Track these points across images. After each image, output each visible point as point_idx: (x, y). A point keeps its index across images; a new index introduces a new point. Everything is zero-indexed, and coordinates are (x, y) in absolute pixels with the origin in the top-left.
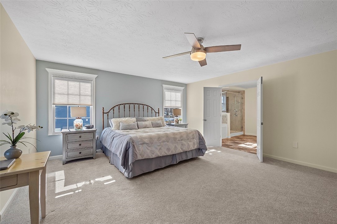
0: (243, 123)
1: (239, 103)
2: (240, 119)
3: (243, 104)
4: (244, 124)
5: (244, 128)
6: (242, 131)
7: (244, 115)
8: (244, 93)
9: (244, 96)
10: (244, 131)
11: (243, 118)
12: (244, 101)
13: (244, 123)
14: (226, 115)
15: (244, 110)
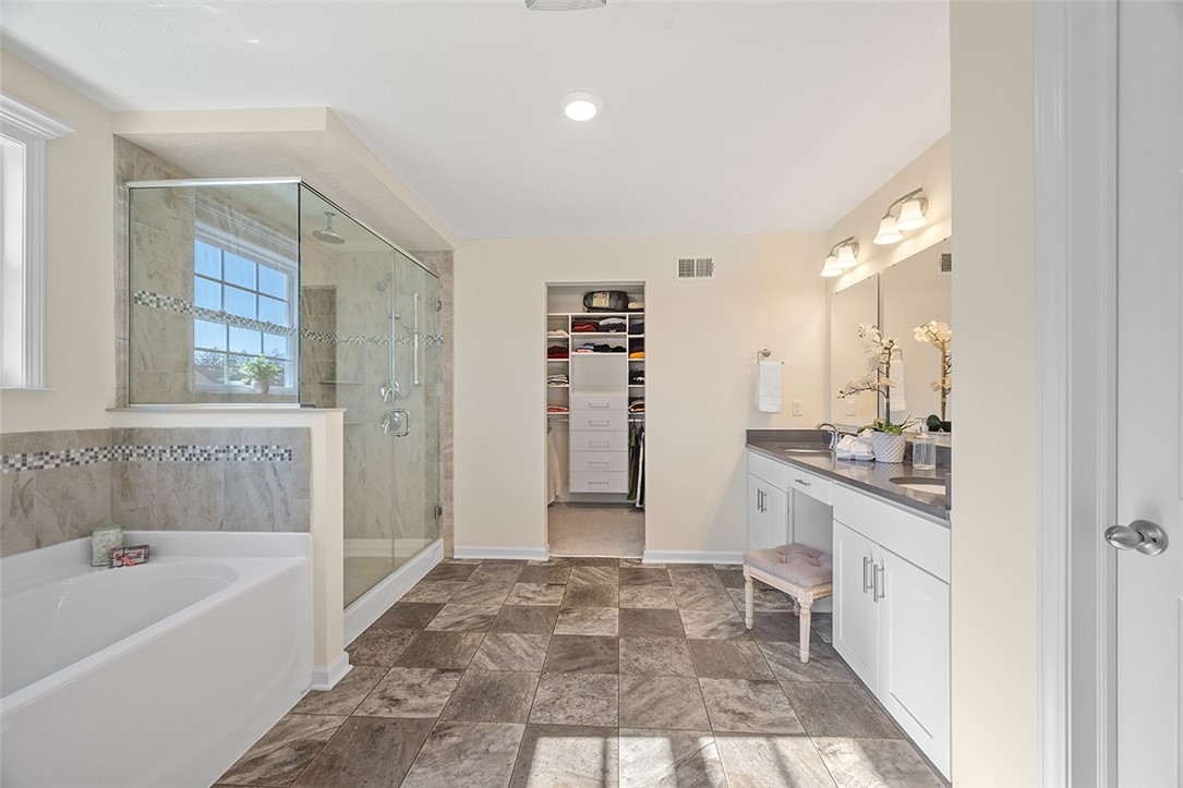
0: (443, 482)
1: (413, 334)
2: (422, 454)
3: (439, 344)
4: (449, 490)
5: (451, 515)
6: (432, 535)
7: (450, 425)
8: (449, 270)
9: (449, 293)
10: (450, 535)
11: (444, 443)
12: (451, 323)
13: (450, 476)
14: (291, 432)
15: (449, 388)
